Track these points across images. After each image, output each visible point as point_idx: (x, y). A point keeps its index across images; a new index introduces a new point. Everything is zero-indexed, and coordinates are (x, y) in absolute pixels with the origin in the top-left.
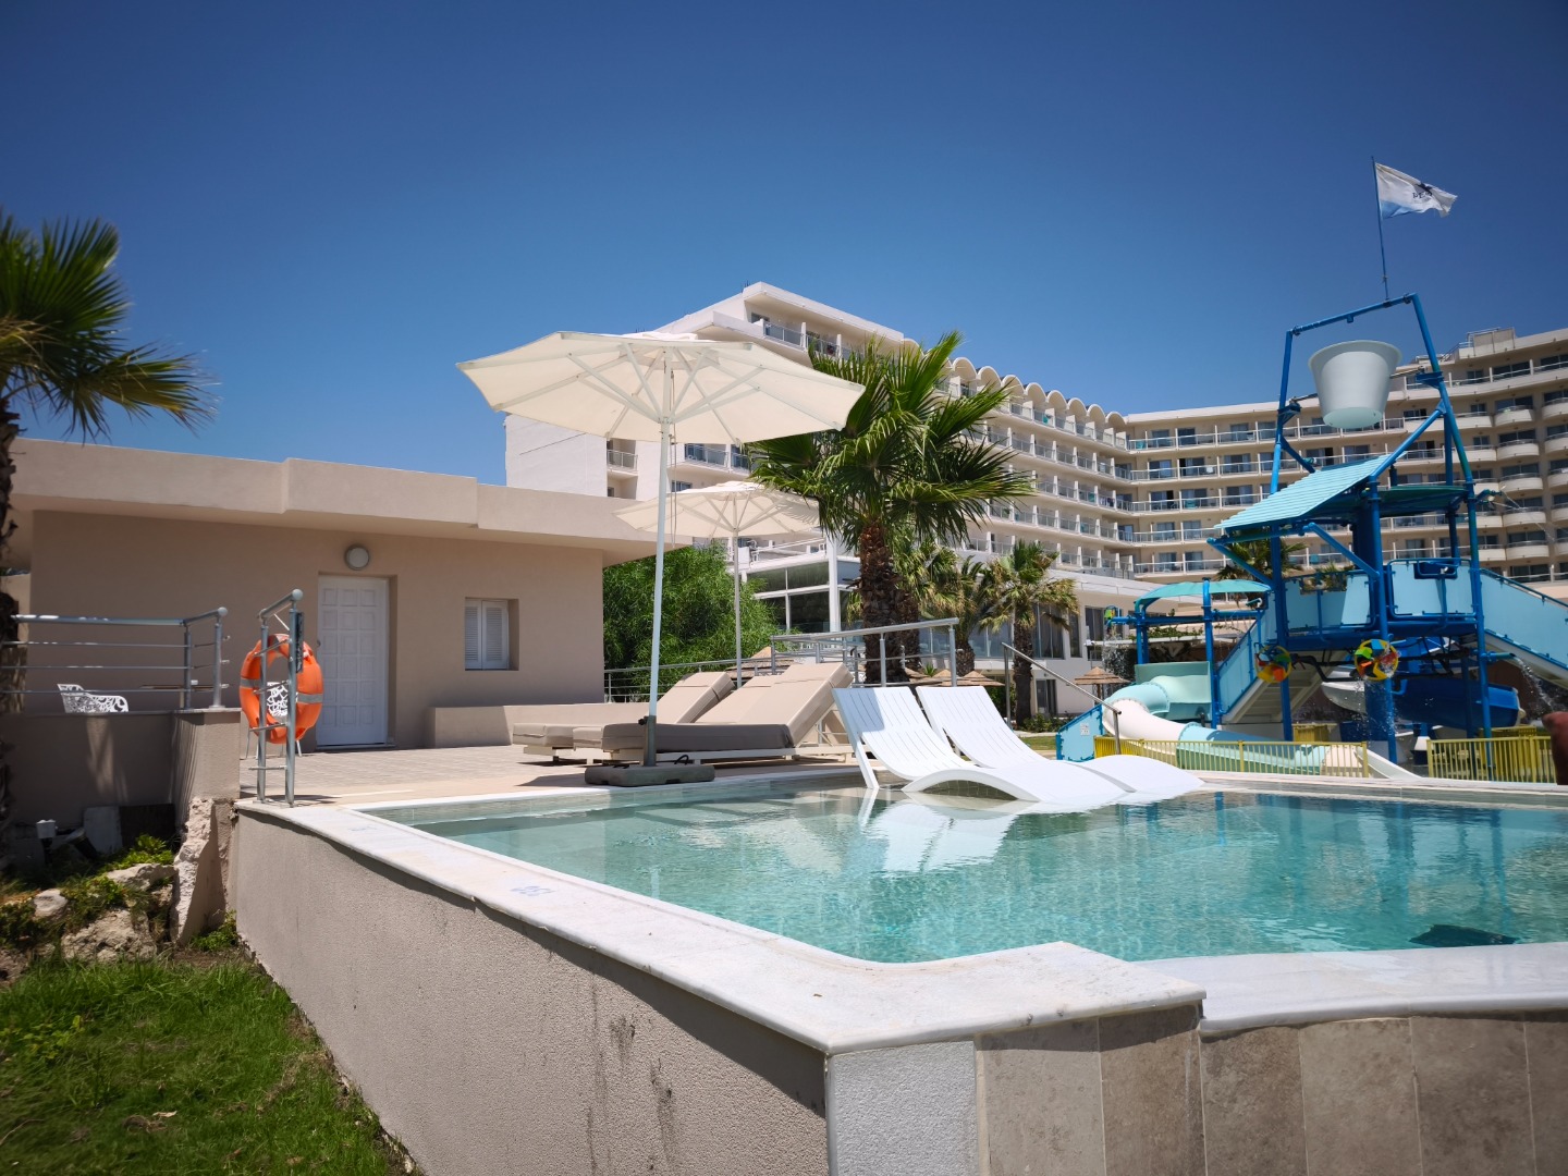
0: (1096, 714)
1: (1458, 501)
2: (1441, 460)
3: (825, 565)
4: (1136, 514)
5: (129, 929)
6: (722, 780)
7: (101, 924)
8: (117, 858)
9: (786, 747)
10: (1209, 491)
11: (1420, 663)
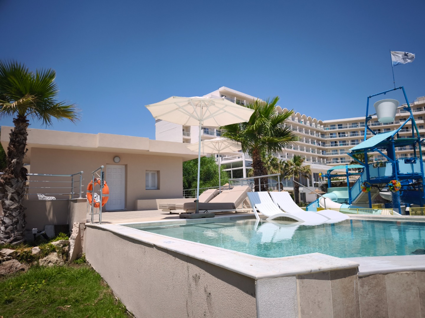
0: (317, 201)
1: (416, 142)
2: (411, 132)
3: (242, 161)
4: (326, 148)
5: (57, 258)
6: (216, 217)
7: (49, 256)
8: (54, 238)
9: (234, 209)
10: (346, 141)
11: (406, 187)
